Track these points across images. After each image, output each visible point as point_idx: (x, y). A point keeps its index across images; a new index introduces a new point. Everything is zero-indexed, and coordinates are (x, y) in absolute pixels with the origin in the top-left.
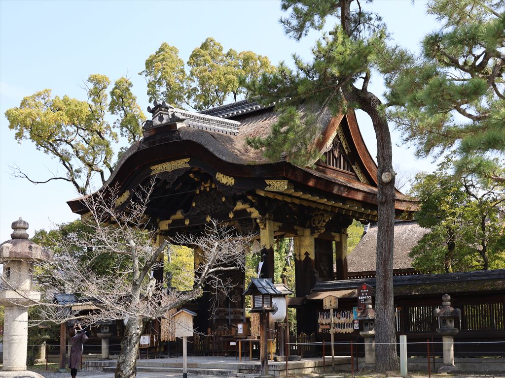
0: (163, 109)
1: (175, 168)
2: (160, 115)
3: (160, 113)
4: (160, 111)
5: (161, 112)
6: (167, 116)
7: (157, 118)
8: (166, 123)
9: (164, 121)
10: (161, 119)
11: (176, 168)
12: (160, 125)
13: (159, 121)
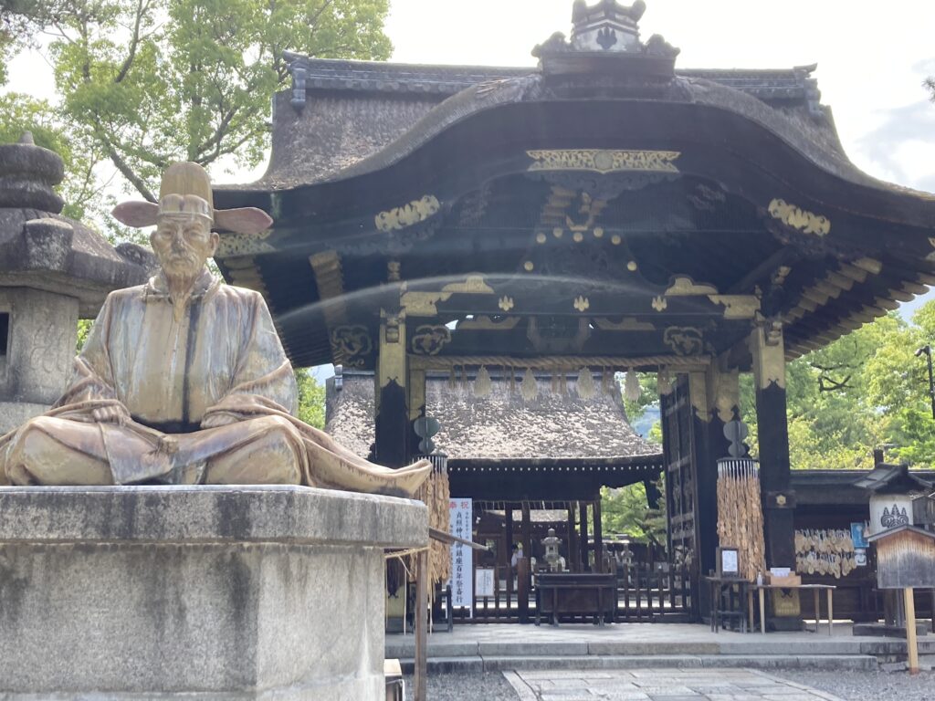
0: (617, 16)
1: (623, 168)
2: (607, 31)
3: (607, 25)
4: (608, 21)
5: (613, 23)
6: (633, 37)
7: (594, 34)
8: (621, 53)
9: (617, 48)
10: (607, 39)
11: (629, 167)
12: (599, 52)
13: (599, 41)
